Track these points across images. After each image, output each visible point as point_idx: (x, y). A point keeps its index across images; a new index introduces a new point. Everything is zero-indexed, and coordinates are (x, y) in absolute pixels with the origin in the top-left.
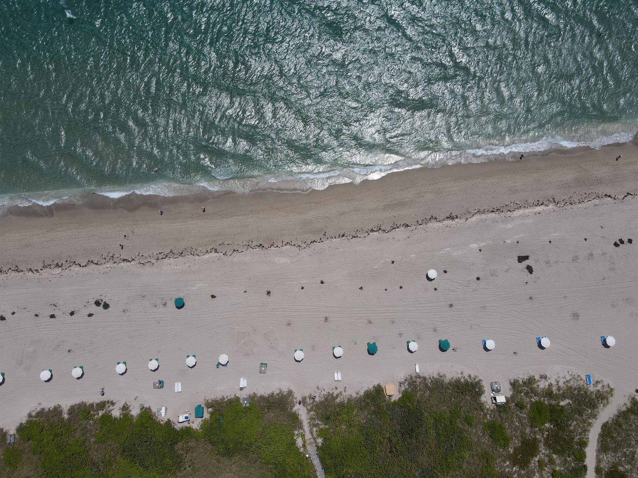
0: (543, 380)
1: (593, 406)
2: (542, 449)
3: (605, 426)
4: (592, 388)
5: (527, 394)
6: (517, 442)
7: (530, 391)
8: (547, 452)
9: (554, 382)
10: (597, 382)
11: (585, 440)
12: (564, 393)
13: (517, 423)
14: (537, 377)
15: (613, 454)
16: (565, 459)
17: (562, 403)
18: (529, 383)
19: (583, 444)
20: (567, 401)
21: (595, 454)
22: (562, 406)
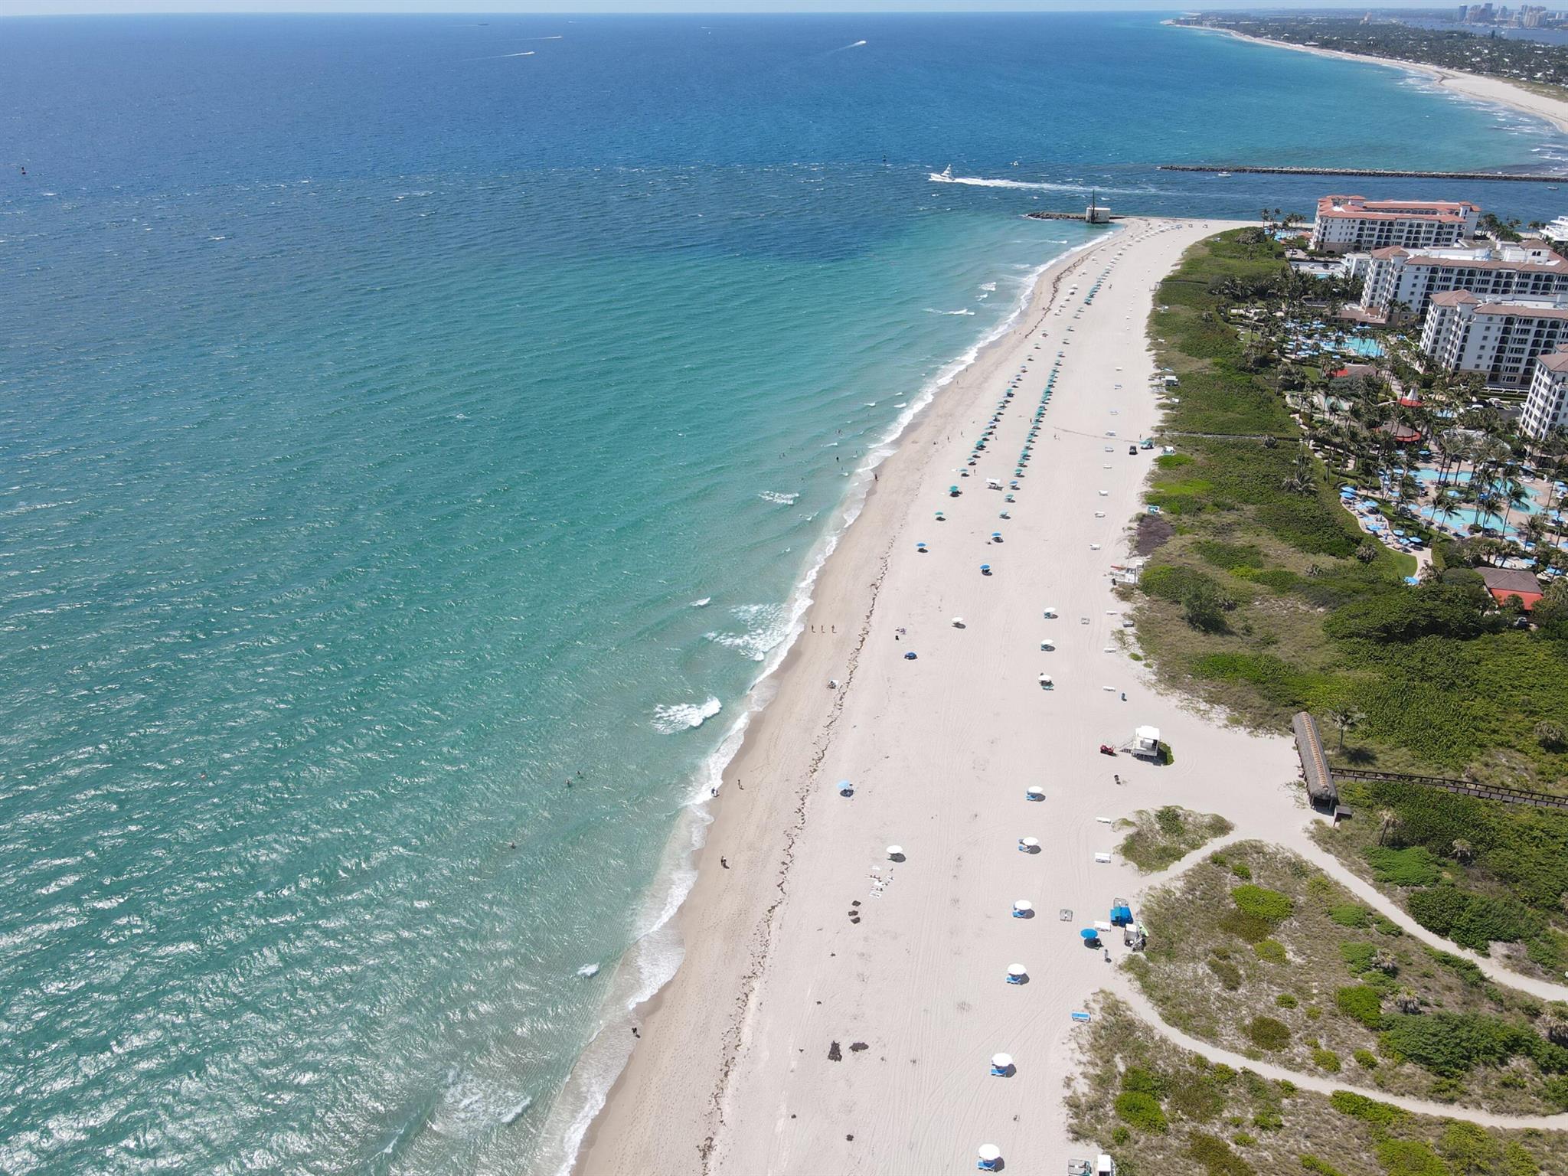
0: (1073, 1084)
1: (1129, 1026)
2: (1212, 1129)
3: (1167, 1020)
4: (1097, 1017)
5: (1098, 1119)
6: (1197, 1170)
7: (1093, 1112)
8: (1219, 1124)
9: (1081, 1069)
10: (1087, 1007)
11: (1193, 1057)
12: (1101, 1058)
13: (1160, 1157)
14: (1068, 1093)
15: (1221, 1026)
16: (1233, 1099)
17: (1122, 1068)
18: (1077, 1107)
19: (1201, 1062)
20: (1118, 1059)
21: (1219, 1050)
22: (1128, 1070)
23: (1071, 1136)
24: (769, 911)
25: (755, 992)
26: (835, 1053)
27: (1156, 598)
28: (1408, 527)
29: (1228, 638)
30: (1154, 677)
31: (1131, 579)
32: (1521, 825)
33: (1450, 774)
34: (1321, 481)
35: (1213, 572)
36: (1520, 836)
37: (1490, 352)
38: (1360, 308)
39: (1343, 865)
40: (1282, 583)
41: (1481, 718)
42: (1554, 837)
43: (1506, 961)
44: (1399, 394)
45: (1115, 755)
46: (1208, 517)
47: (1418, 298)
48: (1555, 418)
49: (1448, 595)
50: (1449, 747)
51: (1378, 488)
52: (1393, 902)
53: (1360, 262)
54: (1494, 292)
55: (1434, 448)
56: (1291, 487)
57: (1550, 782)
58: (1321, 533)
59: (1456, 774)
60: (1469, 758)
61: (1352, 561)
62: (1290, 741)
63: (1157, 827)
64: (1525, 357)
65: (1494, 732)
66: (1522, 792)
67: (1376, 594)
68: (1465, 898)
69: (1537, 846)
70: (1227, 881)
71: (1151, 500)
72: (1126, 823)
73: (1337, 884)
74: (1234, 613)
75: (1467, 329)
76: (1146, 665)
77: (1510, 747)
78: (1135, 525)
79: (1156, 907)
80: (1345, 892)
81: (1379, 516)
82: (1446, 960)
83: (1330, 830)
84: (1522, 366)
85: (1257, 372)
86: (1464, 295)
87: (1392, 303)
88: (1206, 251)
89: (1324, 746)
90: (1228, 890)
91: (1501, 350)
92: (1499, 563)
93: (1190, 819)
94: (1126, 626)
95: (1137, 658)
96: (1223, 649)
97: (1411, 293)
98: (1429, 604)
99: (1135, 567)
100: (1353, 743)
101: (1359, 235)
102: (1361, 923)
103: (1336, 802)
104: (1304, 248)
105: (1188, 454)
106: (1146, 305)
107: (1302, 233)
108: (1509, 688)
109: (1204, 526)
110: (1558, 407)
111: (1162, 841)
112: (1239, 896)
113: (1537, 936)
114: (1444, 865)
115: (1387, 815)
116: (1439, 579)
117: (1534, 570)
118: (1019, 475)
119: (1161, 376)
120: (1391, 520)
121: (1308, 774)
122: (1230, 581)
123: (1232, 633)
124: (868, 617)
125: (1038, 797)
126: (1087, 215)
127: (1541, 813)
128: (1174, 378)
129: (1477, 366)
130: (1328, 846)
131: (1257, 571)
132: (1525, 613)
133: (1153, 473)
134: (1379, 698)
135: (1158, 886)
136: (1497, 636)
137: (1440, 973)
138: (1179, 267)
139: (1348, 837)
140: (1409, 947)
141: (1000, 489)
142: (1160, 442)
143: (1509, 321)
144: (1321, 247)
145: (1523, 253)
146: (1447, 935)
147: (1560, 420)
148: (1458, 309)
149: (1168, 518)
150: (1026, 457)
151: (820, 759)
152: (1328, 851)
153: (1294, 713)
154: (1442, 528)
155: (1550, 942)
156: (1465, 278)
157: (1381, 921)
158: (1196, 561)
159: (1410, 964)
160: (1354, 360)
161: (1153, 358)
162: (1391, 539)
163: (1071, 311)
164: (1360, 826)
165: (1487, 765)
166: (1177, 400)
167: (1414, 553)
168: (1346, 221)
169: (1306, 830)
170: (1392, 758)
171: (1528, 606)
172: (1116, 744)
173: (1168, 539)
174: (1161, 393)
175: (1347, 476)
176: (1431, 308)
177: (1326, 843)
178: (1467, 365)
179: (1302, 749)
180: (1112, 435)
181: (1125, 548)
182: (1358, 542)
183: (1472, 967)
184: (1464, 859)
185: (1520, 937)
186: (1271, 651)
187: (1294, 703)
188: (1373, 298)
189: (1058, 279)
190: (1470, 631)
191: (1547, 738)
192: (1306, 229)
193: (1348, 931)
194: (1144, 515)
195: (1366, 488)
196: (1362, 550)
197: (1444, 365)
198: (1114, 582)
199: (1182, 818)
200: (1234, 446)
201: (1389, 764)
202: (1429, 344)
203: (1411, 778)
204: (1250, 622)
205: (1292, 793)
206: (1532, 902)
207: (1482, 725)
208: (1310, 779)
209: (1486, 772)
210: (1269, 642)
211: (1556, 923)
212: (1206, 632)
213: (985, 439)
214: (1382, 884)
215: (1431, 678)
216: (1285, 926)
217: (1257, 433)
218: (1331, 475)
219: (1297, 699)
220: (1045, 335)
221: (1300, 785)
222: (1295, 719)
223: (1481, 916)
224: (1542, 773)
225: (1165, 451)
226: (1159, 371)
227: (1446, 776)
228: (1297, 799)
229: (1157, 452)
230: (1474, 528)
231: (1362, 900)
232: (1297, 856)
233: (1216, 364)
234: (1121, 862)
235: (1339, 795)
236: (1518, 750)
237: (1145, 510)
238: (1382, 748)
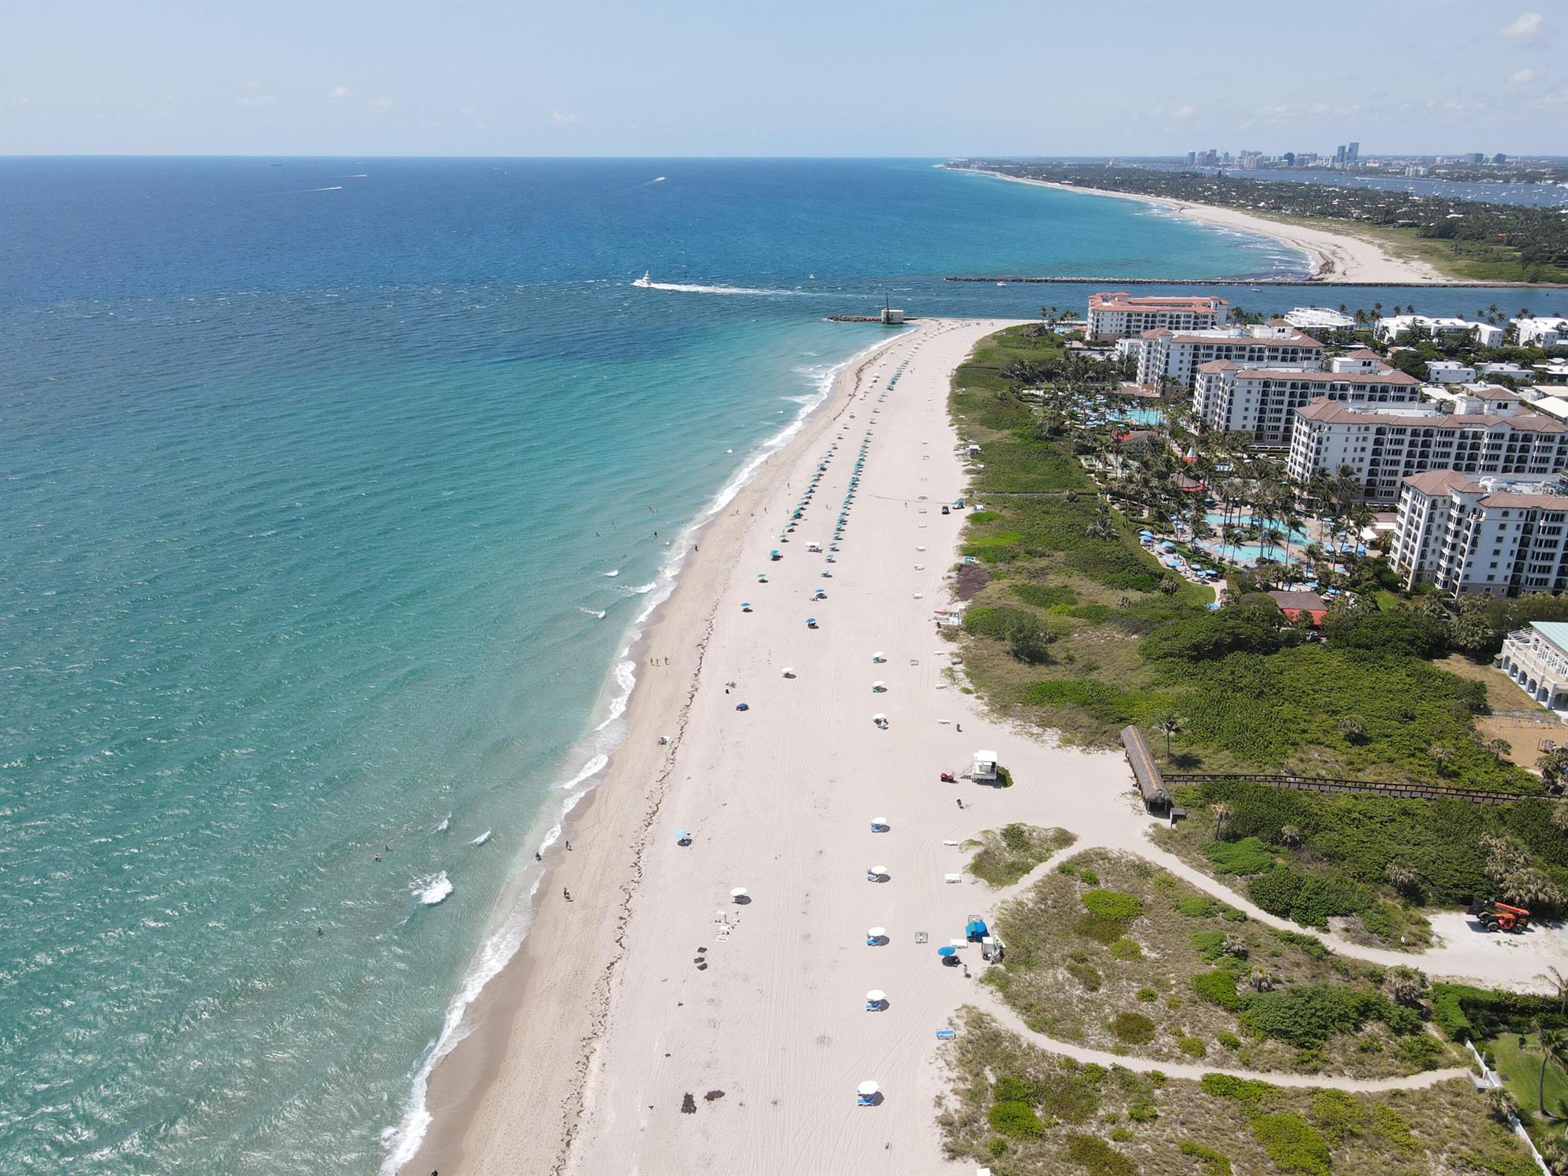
0: (944, 1102)
1: (996, 1037)
2: (1089, 1129)
3: (1033, 1027)
4: (962, 1032)
5: (973, 1134)
6: (1079, 1172)
7: (968, 1128)
8: (1095, 1123)
9: (951, 1085)
10: (951, 1024)
11: (1062, 1060)
12: (971, 1072)
13: (1039, 1165)
14: (940, 1112)
15: (1086, 1026)
16: (1106, 1096)
17: (992, 1080)
18: (951, 1124)
19: (1071, 1064)
20: (987, 1071)
21: (1087, 1051)
22: (998, 1080)
23: (947, 1155)
24: (608, 968)
25: (597, 1054)
26: (689, 1105)
27: (981, 637)
28: (1203, 562)
29: (1052, 667)
30: (986, 708)
31: (955, 621)
32: (1340, 810)
33: (1270, 771)
34: (1121, 527)
35: (1030, 609)
36: (1340, 819)
37: (1253, 414)
38: (1137, 385)
39: (1184, 862)
40: (1097, 615)
41: (1291, 721)
42: (1371, 818)
43: (1344, 934)
44: (1180, 454)
45: (955, 782)
46: (1022, 564)
47: (1186, 373)
48: (1316, 462)
49: (1246, 614)
50: (1266, 747)
51: (1172, 532)
52: (1235, 892)
53: (1131, 346)
54: (1251, 359)
55: (1216, 497)
56: (1095, 533)
57: (1359, 771)
58: (1126, 571)
59: (1276, 770)
60: (1284, 754)
61: (1157, 594)
62: (1121, 754)
63: (1004, 844)
64: (1284, 416)
65: (1304, 731)
66: (1336, 781)
67: (1182, 619)
68: (1300, 879)
69: (1357, 827)
70: (1077, 888)
71: (966, 551)
72: (973, 843)
73: (1181, 880)
74: (1056, 645)
75: (1232, 393)
76: (977, 697)
77: (1319, 743)
78: (954, 574)
79: (1010, 920)
80: (1189, 886)
81: (1176, 555)
82: (1290, 939)
83: (1168, 831)
84: (1282, 425)
85: (1052, 440)
86: (1225, 363)
87: (1163, 378)
88: (995, 343)
89: (1154, 756)
90: (1078, 896)
91: (1262, 411)
92: (1286, 588)
93: (1035, 834)
94: (954, 664)
95: (968, 692)
96: (1049, 678)
97: (1178, 369)
98: (1231, 623)
99: (958, 611)
100: (1178, 750)
101: (1128, 327)
102: (1208, 913)
103: (1170, 805)
104: (1081, 340)
105: (998, 511)
106: (945, 389)
107: (1078, 328)
108: (1312, 692)
109: (1019, 571)
110: (1318, 452)
111: (1010, 857)
112: (1091, 902)
113: (1369, 908)
114: (1276, 852)
115: (1220, 808)
116: (1237, 600)
117: (1318, 591)
118: (837, 538)
119: (965, 446)
120: (1187, 558)
121: (1141, 781)
122: (1048, 617)
123: (1056, 663)
124: (696, 675)
125: (882, 828)
126: (883, 317)
127: (1355, 797)
128: (977, 447)
129: (1244, 426)
130: (1168, 846)
131: (1073, 608)
132: (1313, 627)
133: (966, 528)
134: (1197, 708)
135: (1011, 899)
136: (1294, 650)
137: (1287, 951)
138: (971, 357)
139: (1185, 837)
140: (1254, 930)
141: (820, 551)
142: (970, 502)
143: (1266, 384)
144: (1096, 338)
145: (1270, 330)
146: (1288, 916)
147: (1321, 464)
148: (1222, 376)
149: (984, 566)
150: (843, 522)
151: (654, 813)
152: (1168, 851)
153: (1122, 729)
154: (1233, 562)
155: (1383, 913)
156: (1225, 351)
157: (1226, 909)
158: (1015, 602)
159: (1258, 946)
160: (1137, 428)
161: (956, 431)
162: (1189, 573)
163: (875, 395)
164: (1195, 825)
165: (1302, 760)
166: (982, 466)
167: (1212, 584)
168: (1115, 314)
169: (1146, 834)
170: (1217, 761)
171: (1317, 622)
172: (955, 769)
173: (987, 584)
174: (966, 461)
175: (1144, 523)
176: (1198, 377)
177: (1166, 843)
178: (1236, 426)
179: (1133, 759)
180: (924, 498)
181: (947, 595)
182: (1161, 576)
183: (1315, 942)
184: (1294, 844)
185: (1355, 911)
186: (1094, 675)
187: (1121, 720)
188: (1146, 375)
189: (861, 370)
190: (1270, 646)
191: (1351, 732)
192: (1082, 325)
193: (1196, 922)
194: (962, 565)
195: (1160, 532)
196: (1165, 583)
197: (1215, 427)
198: (939, 625)
199: (1026, 834)
200: (1039, 502)
201: (1214, 767)
202: (1200, 409)
203: (1236, 777)
204: (1072, 652)
205: (1128, 802)
206: (1360, 877)
207: (1293, 727)
208: (1144, 785)
209: (1302, 766)
210: (1091, 668)
211: (1385, 895)
212: (1032, 663)
213: (802, 509)
214: (1222, 875)
215: (1241, 689)
216: (1137, 925)
217: (1058, 490)
218: (1129, 522)
219: (1123, 716)
220: (852, 417)
221: (1135, 794)
222: (1122, 733)
223: (1317, 894)
224: (1352, 763)
225: (976, 509)
226: (963, 442)
227: (1267, 773)
228: (1134, 807)
229: (968, 510)
230: (1261, 561)
231: (1205, 893)
232: (1139, 858)
233: (1014, 434)
234: (971, 880)
235: (1173, 799)
236: (1327, 746)
237: (962, 560)
238: (1206, 752)
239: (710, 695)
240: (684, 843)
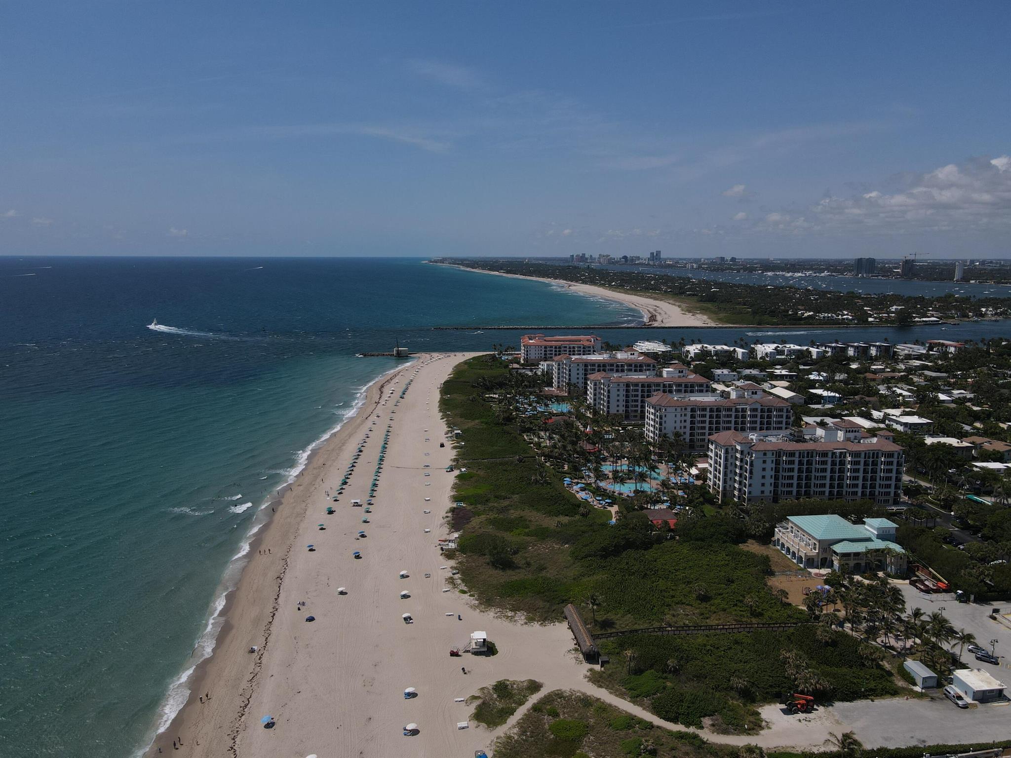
27: (470, 554)
28: (603, 495)
29: (518, 571)
30: (477, 602)
31: (452, 546)
32: (699, 645)
33: (656, 624)
34: (552, 476)
35: (500, 534)
36: (701, 651)
37: (622, 403)
38: (554, 389)
39: (611, 693)
40: (543, 534)
41: (664, 591)
42: (718, 648)
43: (712, 728)
44: (582, 429)
45: (460, 656)
46: (493, 504)
47: (581, 381)
48: (660, 430)
49: (631, 526)
50: (652, 609)
51: (583, 478)
52: (644, 709)
53: (548, 365)
54: (617, 371)
55: (606, 454)
56: (536, 481)
57: (707, 618)
58: (558, 504)
59: (659, 624)
60: (663, 613)
61: (577, 517)
62: (565, 625)
63: (495, 696)
64: (639, 404)
65: (673, 597)
66: (695, 627)
67: (594, 532)
68: (682, 694)
69: (711, 656)
70: (545, 721)
71: (456, 499)
72: (474, 698)
73: (610, 705)
74: (518, 556)
75: (609, 392)
76: (470, 596)
77: (683, 603)
78: (449, 515)
79: (503, 750)
80: (616, 709)
81: (587, 492)
82: (681, 736)
83: (599, 673)
84: (639, 409)
85: (505, 424)
86: (603, 374)
87: (569, 384)
88: (466, 366)
89: (585, 623)
90: (547, 726)
91: (627, 401)
92: (652, 508)
93: (515, 686)
94: (454, 574)
95: (464, 592)
96: (515, 578)
97: (577, 377)
98: (623, 532)
99: (454, 538)
100: (600, 618)
101: (545, 354)
102: (629, 726)
103: (599, 655)
104: (518, 363)
105: (475, 472)
106: (437, 396)
107: (515, 356)
108: (674, 571)
109: (491, 509)
110: (661, 424)
111: (499, 705)
112: (553, 729)
113: (725, 708)
114: (666, 678)
115: (629, 653)
116: (625, 517)
117: (670, 508)
118: (372, 496)
119: (452, 432)
120: (593, 493)
121: (579, 641)
122: (512, 538)
123: (520, 568)
124: (276, 599)
125: (412, 695)
126: (395, 352)
127: (707, 636)
128: (459, 431)
129: (618, 411)
131: (527, 530)
132: (671, 530)
133: (456, 484)
134: (609, 588)
135: (503, 735)
136: (661, 545)
137: (680, 745)
138: (452, 376)
139: (610, 675)
140: (659, 734)
141: (361, 506)
142: (457, 467)
143: (628, 385)
144: (527, 362)
145: (626, 354)
146: (678, 721)
147: (664, 431)
148: (602, 381)
149: (469, 508)
150: (375, 485)
151: (246, 706)
152: (600, 686)
153: (564, 607)
154: (620, 494)
155: (732, 710)
156: (602, 367)
157: (640, 721)
158: (490, 529)
159: (662, 744)
160: (557, 415)
161: (445, 422)
162: (596, 503)
163: (392, 402)
164: (615, 666)
165: (674, 616)
166: (463, 443)
167: (609, 508)
168: (537, 347)
169: (586, 677)
170: (624, 622)
171: (672, 527)
172: (460, 646)
173: (471, 519)
174: (453, 441)
175: (565, 473)
176: (589, 383)
177: (599, 682)
178: (613, 411)
179: (573, 626)
180: (427, 466)
181: (446, 529)
182: (579, 506)
183: (696, 737)
184: (676, 671)
185: (716, 711)
186: (544, 573)
187: (563, 601)
188: (559, 383)
189: (382, 386)
190: (647, 545)
191: (700, 594)
192: (518, 354)
193: (623, 733)
194: (454, 508)
195: (576, 479)
196: (582, 510)
197: (601, 412)
198: (442, 549)
199: (509, 687)
200: (501, 464)
201: (623, 626)
202: (592, 401)
203: (637, 631)
204: (528, 559)
205: (573, 656)
206: (717, 688)
207: (666, 594)
208: (582, 644)
209: (674, 619)
210: (542, 568)
211: (733, 698)
212: (503, 569)
213: (348, 478)
214: (635, 699)
215: (634, 573)
216: (586, 741)
217: (512, 456)
218: (557, 473)
219: (564, 598)
220: (378, 416)
221: (576, 650)
222: (565, 610)
223: (693, 703)
224: (702, 614)
225: (461, 471)
226: (450, 429)
227: (654, 626)
228: (577, 659)
229: (456, 472)
230: (636, 492)
231: (626, 712)
232: (584, 694)
233: (482, 422)
234: (475, 725)
235: (600, 650)
236: (687, 605)
237: (455, 505)
238: (617, 617)
239: (287, 613)
240: (269, 725)
